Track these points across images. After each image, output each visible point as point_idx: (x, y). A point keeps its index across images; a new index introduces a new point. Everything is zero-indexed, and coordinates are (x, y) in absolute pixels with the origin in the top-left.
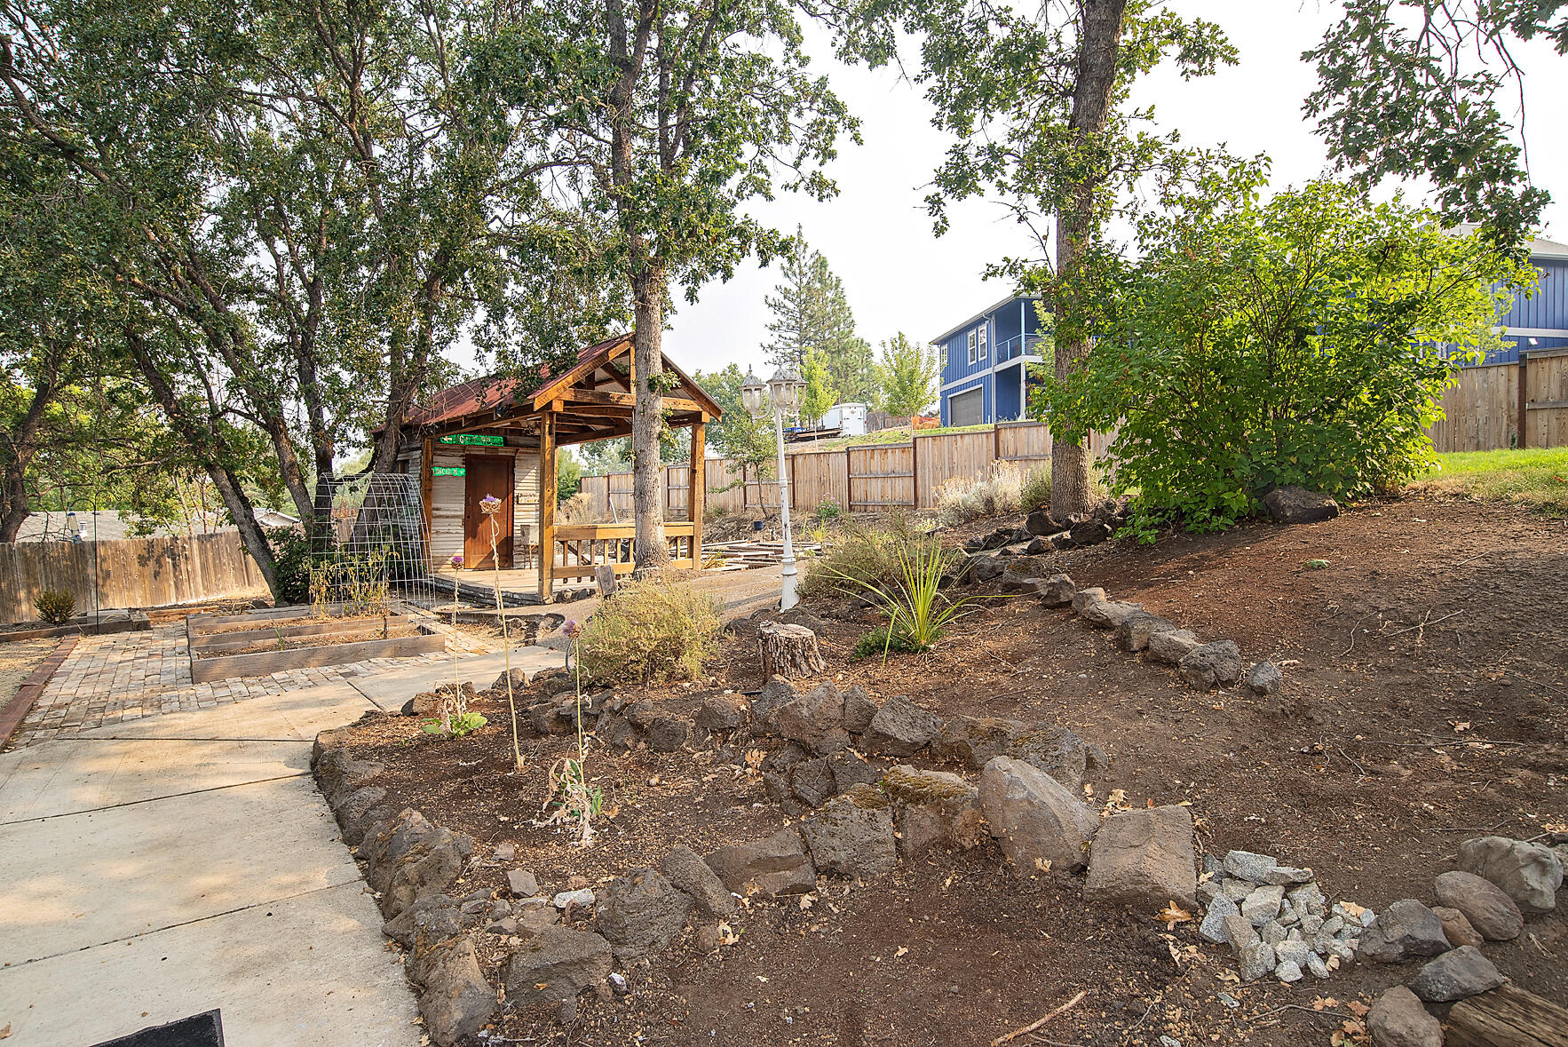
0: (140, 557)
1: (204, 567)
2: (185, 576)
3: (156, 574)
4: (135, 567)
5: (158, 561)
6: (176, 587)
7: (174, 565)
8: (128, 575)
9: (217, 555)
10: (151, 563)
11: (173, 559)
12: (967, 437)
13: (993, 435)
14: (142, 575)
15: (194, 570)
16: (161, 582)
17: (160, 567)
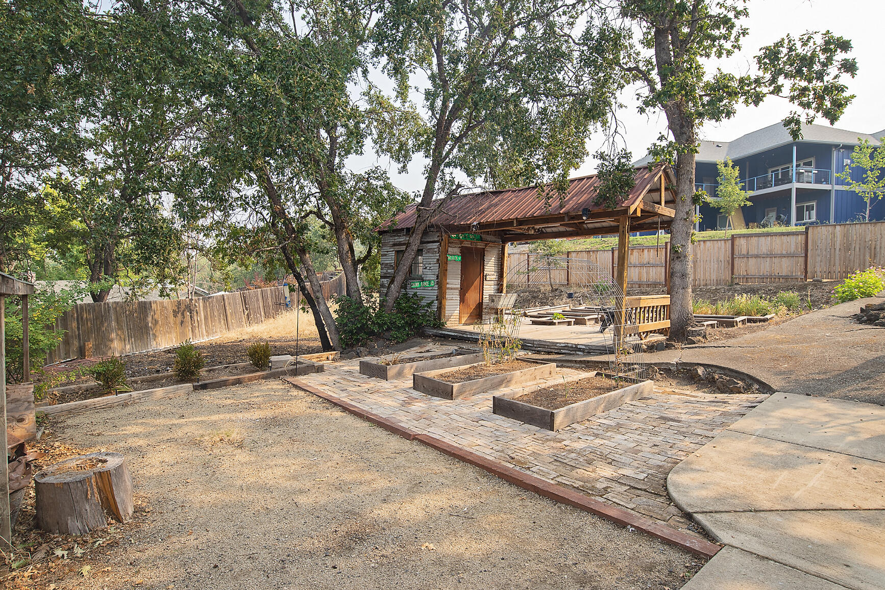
0: (174, 311)
1: (206, 318)
2: (196, 324)
3: (182, 322)
4: (171, 319)
5: (183, 314)
6: (192, 331)
7: (191, 317)
8: (168, 323)
9: (212, 310)
10: (179, 315)
11: (191, 313)
12: (708, 242)
13: (730, 241)
14: (175, 323)
15: (201, 320)
16: (185, 328)
17: (184, 318)
